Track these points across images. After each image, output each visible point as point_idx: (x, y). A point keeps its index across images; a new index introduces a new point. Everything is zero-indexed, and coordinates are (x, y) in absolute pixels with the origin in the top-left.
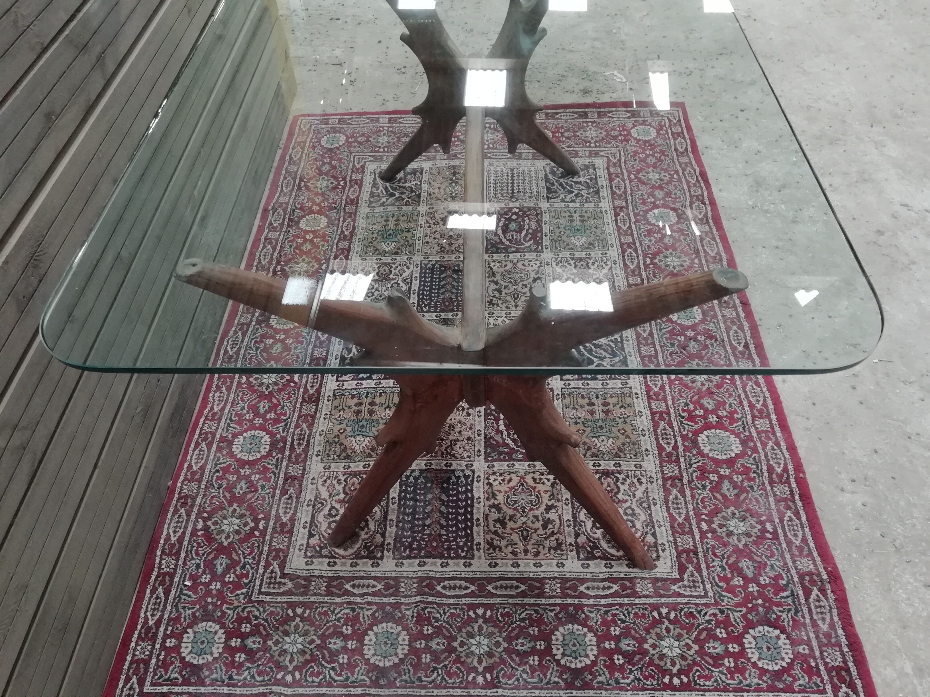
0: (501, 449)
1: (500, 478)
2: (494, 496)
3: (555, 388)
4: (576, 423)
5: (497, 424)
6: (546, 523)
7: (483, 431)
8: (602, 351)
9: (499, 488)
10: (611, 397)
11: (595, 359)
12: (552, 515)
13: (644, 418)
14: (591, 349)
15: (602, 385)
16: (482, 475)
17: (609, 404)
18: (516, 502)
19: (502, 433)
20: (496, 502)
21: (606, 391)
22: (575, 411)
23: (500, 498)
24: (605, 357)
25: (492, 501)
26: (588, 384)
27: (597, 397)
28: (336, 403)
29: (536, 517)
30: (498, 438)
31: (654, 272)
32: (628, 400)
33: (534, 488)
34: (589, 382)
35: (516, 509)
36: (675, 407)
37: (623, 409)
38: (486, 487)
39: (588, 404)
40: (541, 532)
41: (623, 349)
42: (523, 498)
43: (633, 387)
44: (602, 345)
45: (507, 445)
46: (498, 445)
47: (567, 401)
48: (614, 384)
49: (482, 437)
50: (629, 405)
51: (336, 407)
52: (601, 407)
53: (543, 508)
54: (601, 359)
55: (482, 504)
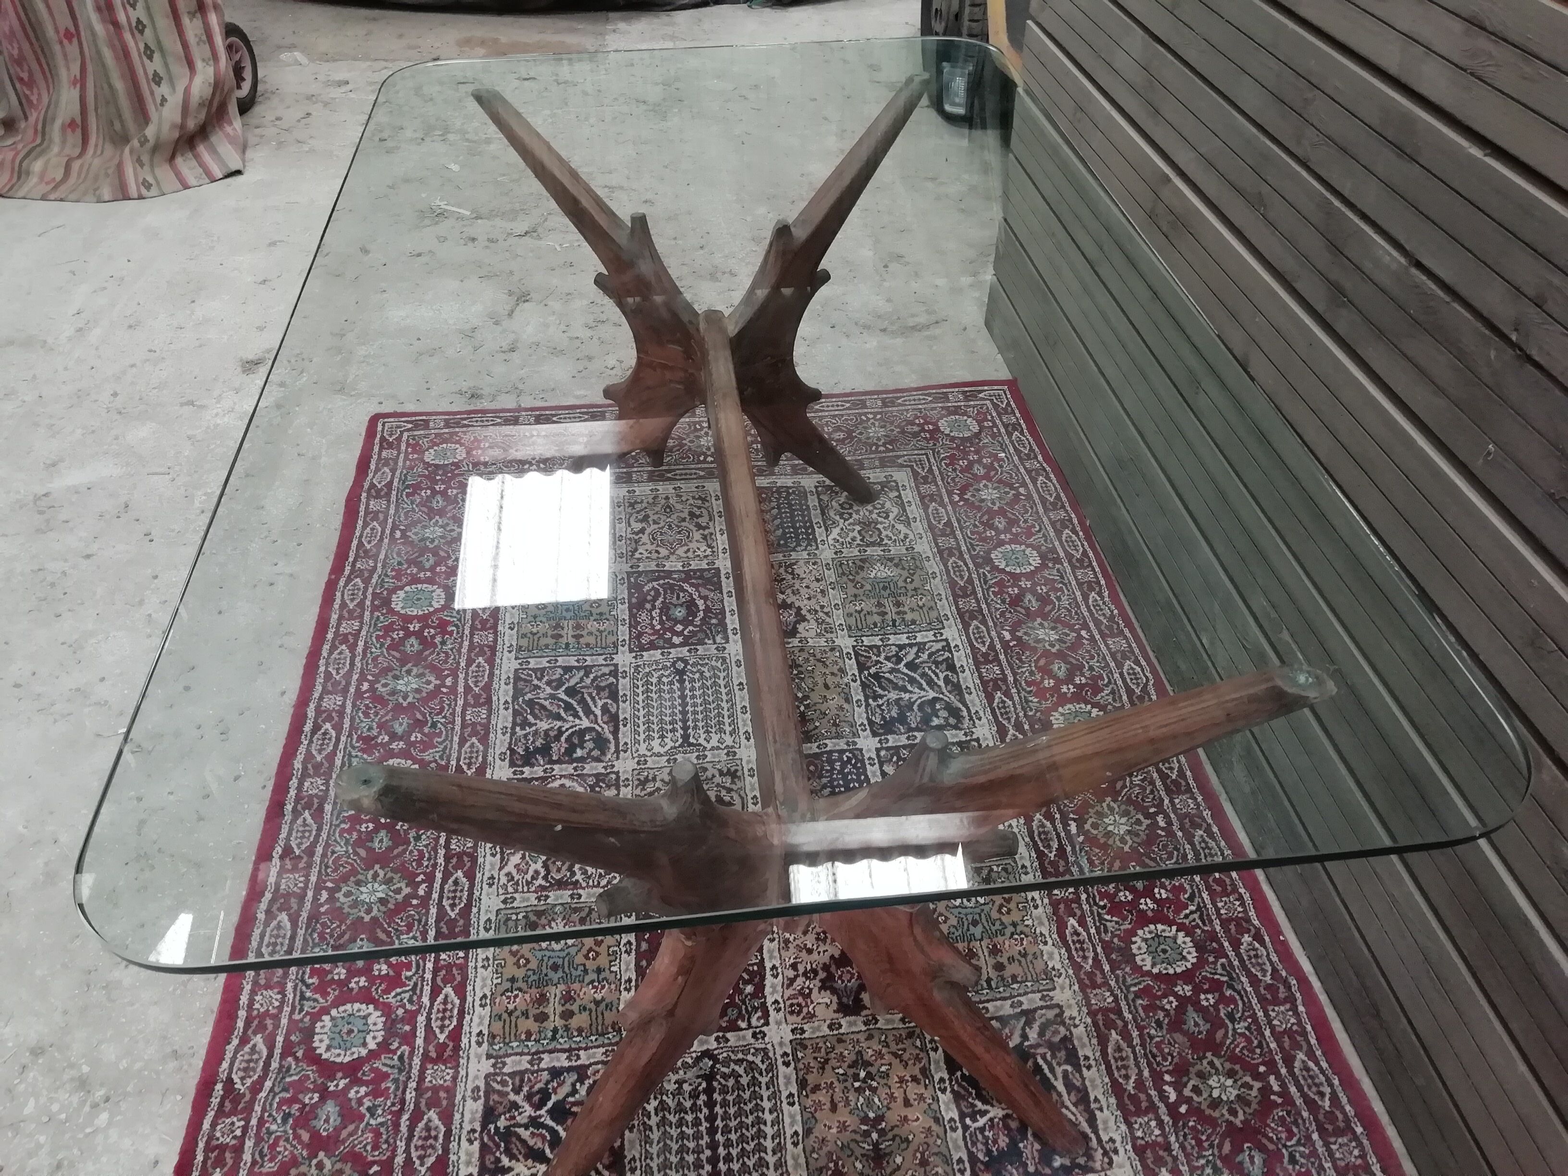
0: (700, 581)
1: (699, 553)
2: (705, 537)
3: (627, 653)
4: (601, 614)
5: (707, 606)
6: (646, 518)
7: (725, 596)
8: (549, 707)
9: (698, 545)
10: (547, 646)
11: (563, 696)
12: (637, 526)
13: (508, 621)
14: (565, 711)
15: (557, 661)
16: (721, 555)
17: (553, 637)
18: (679, 533)
19: (700, 597)
20: (701, 531)
21: (553, 653)
22: (602, 628)
23: (697, 535)
24: (545, 699)
25: (706, 532)
26: (578, 661)
27: (567, 645)
28: (933, 614)
29: (655, 522)
30: (704, 592)
31: (420, 864)
32: (524, 642)
33: (658, 546)
34: (576, 664)
35: (679, 527)
36: (462, 637)
37: (535, 630)
38: (714, 544)
39: (582, 636)
40: (650, 513)
41: (516, 713)
42: (671, 536)
43: (513, 659)
44: (548, 717)
45: (692, 585)
46: (704, 586)
47: (611, 639)
48: (540, 663)
49: (725, 591)
50: (524, 636)
51: (931, 608)
52: (563, 633)
53: (648, 531)
54: (553, 697)
55: (717, 529)
